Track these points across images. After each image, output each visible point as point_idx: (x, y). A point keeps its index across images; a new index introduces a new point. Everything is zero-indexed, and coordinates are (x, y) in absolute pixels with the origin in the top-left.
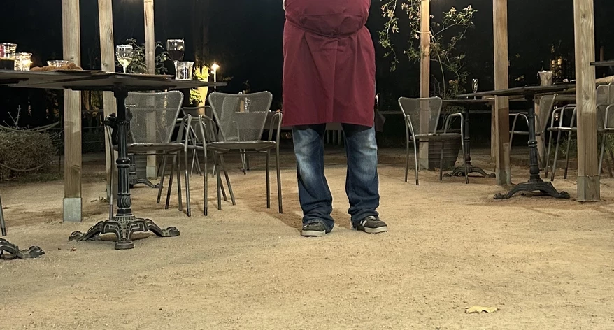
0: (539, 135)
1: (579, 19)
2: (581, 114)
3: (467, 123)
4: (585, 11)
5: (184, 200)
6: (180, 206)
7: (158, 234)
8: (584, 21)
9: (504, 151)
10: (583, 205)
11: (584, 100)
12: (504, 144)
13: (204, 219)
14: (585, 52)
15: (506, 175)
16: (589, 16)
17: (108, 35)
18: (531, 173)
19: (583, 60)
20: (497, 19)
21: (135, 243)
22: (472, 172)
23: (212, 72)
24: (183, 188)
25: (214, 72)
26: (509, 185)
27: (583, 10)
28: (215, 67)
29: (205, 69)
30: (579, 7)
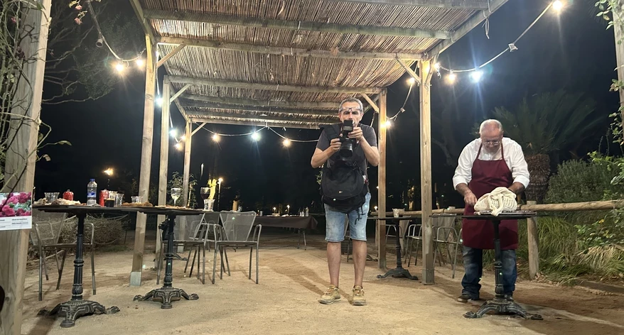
1: (423, 184)
2: (424, 236)
4: (427, 180)
5: (201, 271)
6: (198, 275)
7: (186, 298)
8: (426, 184)
10: (426, 286)
13: (213, 287)
15: (384, 263)
16: (429, 183)
17: (164, 174)
21: (173, 304)
25: (219, 183)
26: (385, 268)
28: (221, 180)
30: (423, 178)
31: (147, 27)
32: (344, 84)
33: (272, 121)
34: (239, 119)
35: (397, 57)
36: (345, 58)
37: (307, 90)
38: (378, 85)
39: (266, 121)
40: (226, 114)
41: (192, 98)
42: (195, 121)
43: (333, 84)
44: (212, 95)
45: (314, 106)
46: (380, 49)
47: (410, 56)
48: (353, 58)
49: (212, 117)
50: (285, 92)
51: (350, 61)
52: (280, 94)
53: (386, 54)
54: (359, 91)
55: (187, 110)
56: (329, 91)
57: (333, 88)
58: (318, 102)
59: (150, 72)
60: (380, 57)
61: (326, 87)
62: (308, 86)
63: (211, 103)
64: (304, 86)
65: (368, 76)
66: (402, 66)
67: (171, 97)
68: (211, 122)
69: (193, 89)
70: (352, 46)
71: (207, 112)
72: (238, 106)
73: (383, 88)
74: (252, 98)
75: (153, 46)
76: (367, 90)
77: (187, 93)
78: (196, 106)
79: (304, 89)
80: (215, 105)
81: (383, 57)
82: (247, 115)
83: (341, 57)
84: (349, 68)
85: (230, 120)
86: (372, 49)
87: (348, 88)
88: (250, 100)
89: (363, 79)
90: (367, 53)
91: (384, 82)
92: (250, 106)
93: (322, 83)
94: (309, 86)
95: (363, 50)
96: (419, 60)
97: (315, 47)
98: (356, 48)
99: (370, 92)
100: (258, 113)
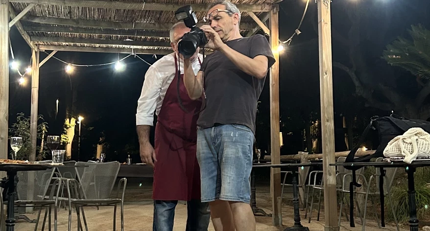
0: (301, 187)
1: (324, 124)
2: (326, 185)
3: (253, 178)
4: (328, 117)
8: (328, 124)
9: (277, 202)
11: (328, 176)
12: (278, 198)
14: (328, 144)
15: (279, 219)
16: (331, 121)
17: (5, 117)
18: (295, 221)
19: (327, 150)
20: (272, 114)
22: (257, 212)
23: (78, 122)
24: (52, 223)
25: (79, 122)
26: (281, 226)
27: (327, 117)
28: (81, 118)
29: (73, 120)
30: (324, 115)
33: (139, 47)
34: (98, 45)
39: (132, 47)
40: (81, 39)
41: (36, 21)
42: (43, 49)
44: (62, 17)
49: (64, 44)
50: (153, 12)
52: (146, 14)
54: (245, 8)
55: (31, 36)
63: (61, 26)
67: (10, 20)
68: (62, 49)
69: (38, 9)
71: (57, 37)
72: (95, 29)
73: (273, 5)
74: (112, 19)
76: (255, 7)
77: (31, 15)
78: (43, 30)
80: (66, 29)
82: (109, 40)
85: (86, 47)
88: (110, 22)
92: (110, 30)
99: (259, 10)
100: (121, 38)
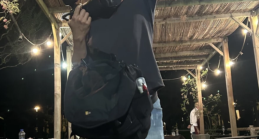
31: (52, 19)
32: (194, 38)
35: (231, 16)
36: (192, 21)
37: (167, 45)
38: (220, 36)
43: (186, 39)
45: (174, 55)
46: (218, 12)
47: (242, 14)
48: (198, 20)
51: (196, 22)
53: (223, 15)
54: (207, 41)
56: (184, 44)
57: (186, 42)
58: (176, 52)
59: (56, 48)
60: (219, 17)
61: (181, 41)
62: (167, 42)
64: (165, 42)
65: (212, 31)
66: (236, 21)
70: (197, 12)
73: (224, 38)
75: (57, 30)
76: (212, 40)
79: (165, 44)
81: (221, 17)
83: (190, 21)
84: (196, 27)
86: (212, 13)
87: (197, 40)
89: (208, 33)
90: (209, 16)
91: (225, 33)
93: (178, 39)
94: (169, 42)
95: (205, 14)
96: (249, 16)
97: (169, 16)
98: (200, 14)
99: (215, 41)
